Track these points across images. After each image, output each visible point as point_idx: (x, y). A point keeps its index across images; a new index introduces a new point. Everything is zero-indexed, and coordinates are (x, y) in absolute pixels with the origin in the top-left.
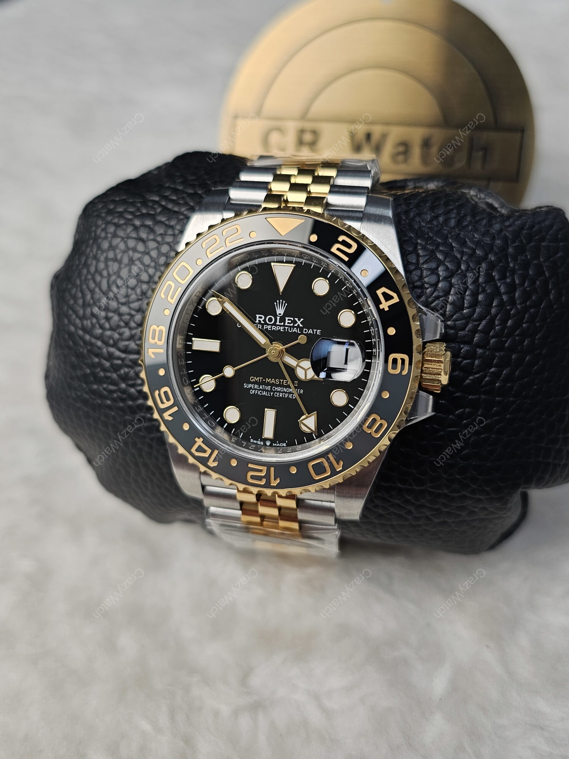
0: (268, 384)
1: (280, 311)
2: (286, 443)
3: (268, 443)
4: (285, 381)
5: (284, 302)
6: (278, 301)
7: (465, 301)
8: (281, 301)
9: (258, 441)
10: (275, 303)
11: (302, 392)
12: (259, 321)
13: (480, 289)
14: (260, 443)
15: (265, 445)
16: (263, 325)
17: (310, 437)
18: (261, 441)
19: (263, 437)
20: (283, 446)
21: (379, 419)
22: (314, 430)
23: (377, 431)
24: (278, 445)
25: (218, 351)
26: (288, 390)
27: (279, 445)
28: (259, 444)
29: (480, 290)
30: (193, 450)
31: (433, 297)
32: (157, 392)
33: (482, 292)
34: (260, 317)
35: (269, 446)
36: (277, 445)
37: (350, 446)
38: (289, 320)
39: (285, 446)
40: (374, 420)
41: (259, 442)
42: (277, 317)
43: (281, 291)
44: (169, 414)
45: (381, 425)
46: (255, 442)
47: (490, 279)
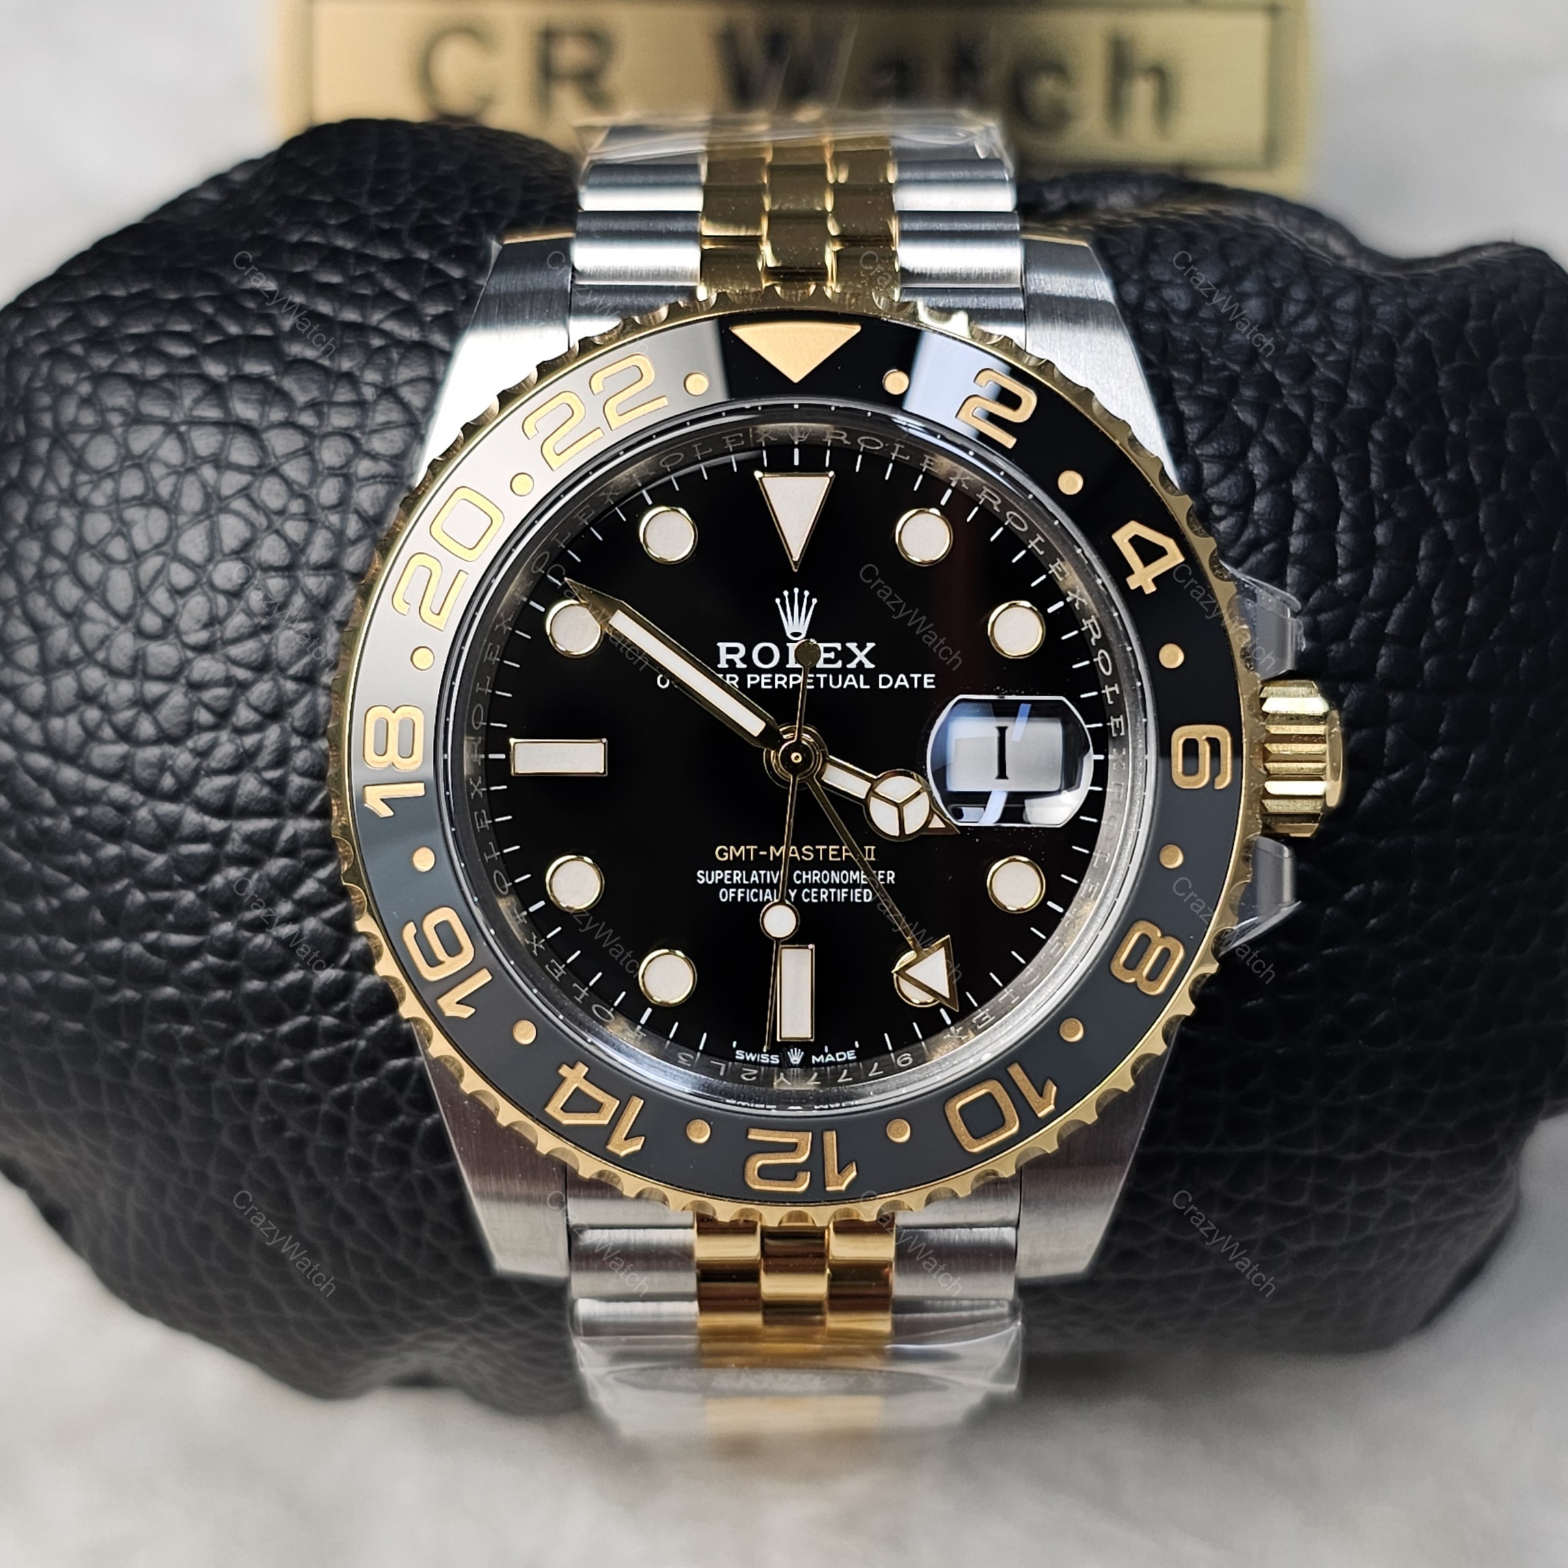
0: (775, 865)
1: (796, 623)
2: (854, 1048)
3: (796, 1057)
4: (833, 850)
5: (807, 593)
6: (786, 593)
7: (1339, 549)
8: (796, 591)
9: (762, 1052)
10: (778, 601)
11: (891, 878)
12: (731, 662)
13: (1376, 507)
14: (767, 1061)
15: (785, 1064)
16: (742, 674)
17: (931, 1022)
18: (770, 1052)
19: (778, 1039)
20: (847, 1061)
21: (1159, 934)
22: (947, 996)
23: (1154, 976)
24: (830, 1058)
25: (602, 771)
26: (845, 875)
27: (833, 1059)
28: (764, 1065)
29: (1377, 513)
30: (554, 1109)
31: (1242, 545)
32: (410, 931)
33: (1383, 517)
34: (731, 651)
35: (801, 1065)
36: (827, 1060)
37: (1075, 1033)
38: (827, 650)
39: (852, 1061)
40: (1145, 942)
41: (765, 1058)
42: (788, 644)
43: (796, 558)
44: (457, 1000)
45: (1166, 955)
46: (751, 1057)
47: (1397, 474)
